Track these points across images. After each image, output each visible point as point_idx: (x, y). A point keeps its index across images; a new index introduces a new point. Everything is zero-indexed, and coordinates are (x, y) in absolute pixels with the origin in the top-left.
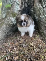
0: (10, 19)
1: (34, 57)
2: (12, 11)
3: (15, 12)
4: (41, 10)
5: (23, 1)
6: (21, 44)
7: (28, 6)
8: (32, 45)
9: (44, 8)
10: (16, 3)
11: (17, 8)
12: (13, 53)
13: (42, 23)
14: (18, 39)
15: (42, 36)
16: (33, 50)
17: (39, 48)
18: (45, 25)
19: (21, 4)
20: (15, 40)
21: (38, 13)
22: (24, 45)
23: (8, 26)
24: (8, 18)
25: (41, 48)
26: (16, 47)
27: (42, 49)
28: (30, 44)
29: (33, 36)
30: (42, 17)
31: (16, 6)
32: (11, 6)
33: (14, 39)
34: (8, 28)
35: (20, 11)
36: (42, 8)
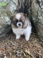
2: (7, 10)
3: (10, 11)
5: (20, 1)
6: (14, 51)
7: (25, 7)
10: (12, 2)
11: (13, 8)
14: (11, 43)
15: (40, 40)
17: (37, 57)
19: (17, 4)
20: (8, 44)
21: (36, 14)
22: (18, 52)
24: (2, 18)
25: (40, 57)
29: (29, 40)
30: (40, 18)
31: (12, 5)
32: (7, 5)
33: (6, 43)
34: (1, 29)
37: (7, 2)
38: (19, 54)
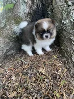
0: (12, 29)
1: (44, 93)
2: (15, 15)
3: (20, 16)
4: (63, 10)
8: (44, 72)
9: (69, 6)
10: (21, 1)
11: (23, 10)
12: (8, 86)
13: (64, 33)
14: (22, 62)
15: (63, 57)
16: (44, 80)
17: (55, 77)
18: (70, 36)
19: (30, 2)
21: (59, 16)
23: (7, 40)
25: (58, 77)
26: (17, 75)
27: (59, 80)
28: (41, 70)
30: (65, 23)
31: (22, 6)
34: (8, 43)
35: (29, 14)
36: (65, 6)
37: (14, 2)
38: (31, 74)
